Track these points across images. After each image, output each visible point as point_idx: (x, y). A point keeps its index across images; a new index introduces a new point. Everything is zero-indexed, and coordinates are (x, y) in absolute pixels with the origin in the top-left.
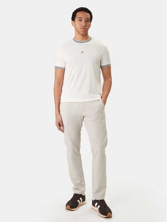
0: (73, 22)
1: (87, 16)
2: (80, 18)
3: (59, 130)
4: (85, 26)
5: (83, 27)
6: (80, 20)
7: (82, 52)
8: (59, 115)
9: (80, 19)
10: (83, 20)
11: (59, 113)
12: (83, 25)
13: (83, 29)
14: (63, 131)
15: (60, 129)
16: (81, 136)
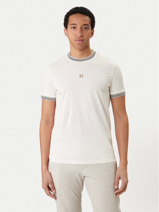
0: (66, 30)
1: (85, 20)
2: (73, 24)
3: (48, 195)
4: (81, 36)
5: (79, 38)
6: (74, 28)
7: (80, 76)
8: (47, 171)
9: (73, 26)
10: (78, 27)
11: (47, 168)
12: (79, 35)
13: (78, 41)
14: (54, 197)
15: (50, 194)
16: (82, 204)
